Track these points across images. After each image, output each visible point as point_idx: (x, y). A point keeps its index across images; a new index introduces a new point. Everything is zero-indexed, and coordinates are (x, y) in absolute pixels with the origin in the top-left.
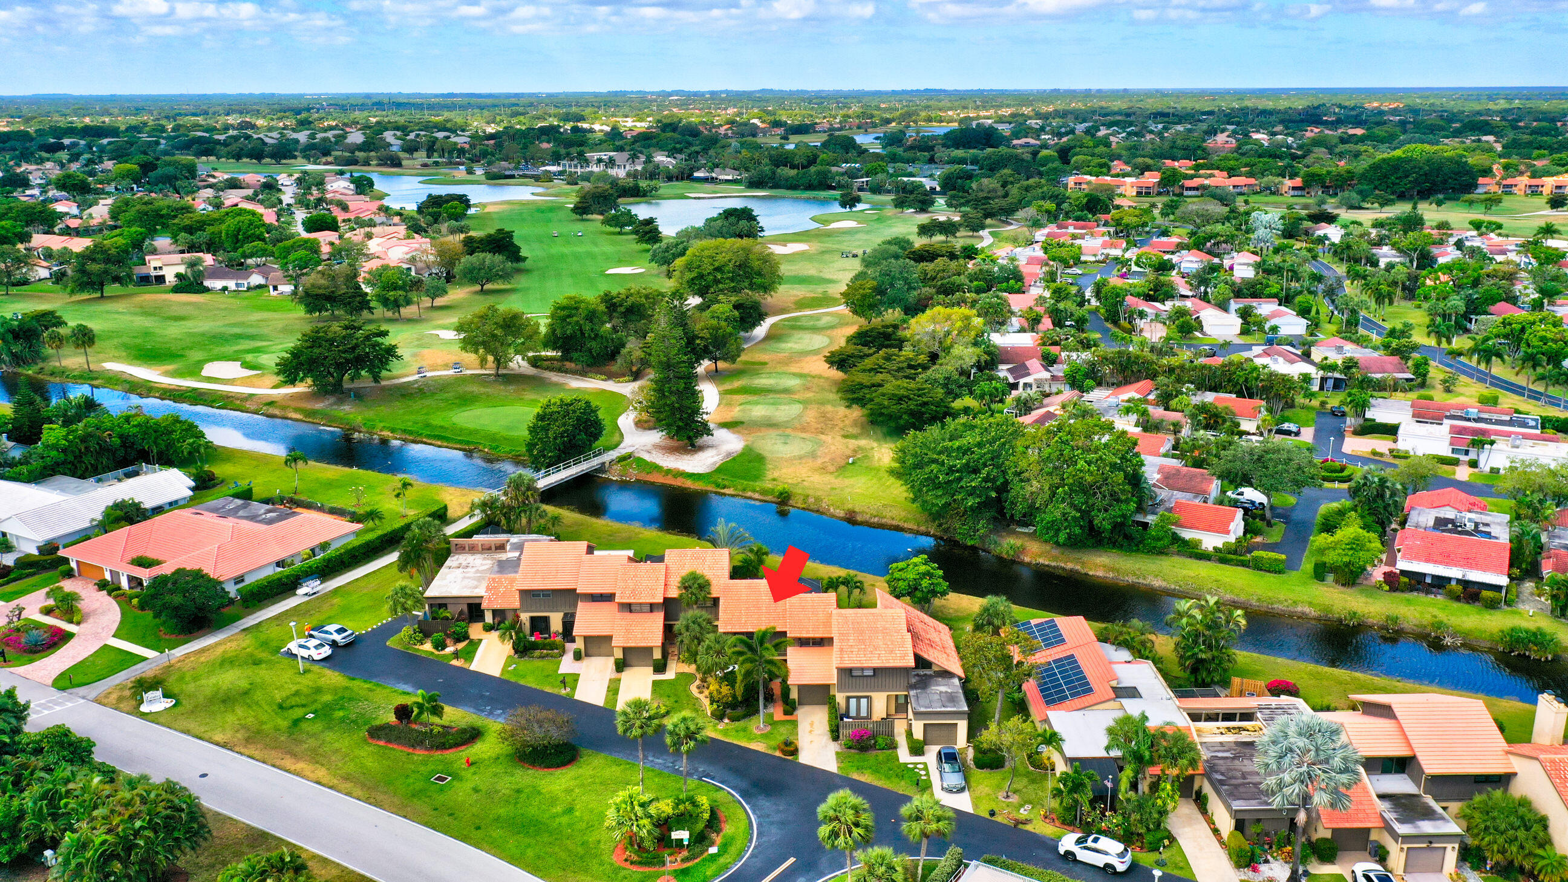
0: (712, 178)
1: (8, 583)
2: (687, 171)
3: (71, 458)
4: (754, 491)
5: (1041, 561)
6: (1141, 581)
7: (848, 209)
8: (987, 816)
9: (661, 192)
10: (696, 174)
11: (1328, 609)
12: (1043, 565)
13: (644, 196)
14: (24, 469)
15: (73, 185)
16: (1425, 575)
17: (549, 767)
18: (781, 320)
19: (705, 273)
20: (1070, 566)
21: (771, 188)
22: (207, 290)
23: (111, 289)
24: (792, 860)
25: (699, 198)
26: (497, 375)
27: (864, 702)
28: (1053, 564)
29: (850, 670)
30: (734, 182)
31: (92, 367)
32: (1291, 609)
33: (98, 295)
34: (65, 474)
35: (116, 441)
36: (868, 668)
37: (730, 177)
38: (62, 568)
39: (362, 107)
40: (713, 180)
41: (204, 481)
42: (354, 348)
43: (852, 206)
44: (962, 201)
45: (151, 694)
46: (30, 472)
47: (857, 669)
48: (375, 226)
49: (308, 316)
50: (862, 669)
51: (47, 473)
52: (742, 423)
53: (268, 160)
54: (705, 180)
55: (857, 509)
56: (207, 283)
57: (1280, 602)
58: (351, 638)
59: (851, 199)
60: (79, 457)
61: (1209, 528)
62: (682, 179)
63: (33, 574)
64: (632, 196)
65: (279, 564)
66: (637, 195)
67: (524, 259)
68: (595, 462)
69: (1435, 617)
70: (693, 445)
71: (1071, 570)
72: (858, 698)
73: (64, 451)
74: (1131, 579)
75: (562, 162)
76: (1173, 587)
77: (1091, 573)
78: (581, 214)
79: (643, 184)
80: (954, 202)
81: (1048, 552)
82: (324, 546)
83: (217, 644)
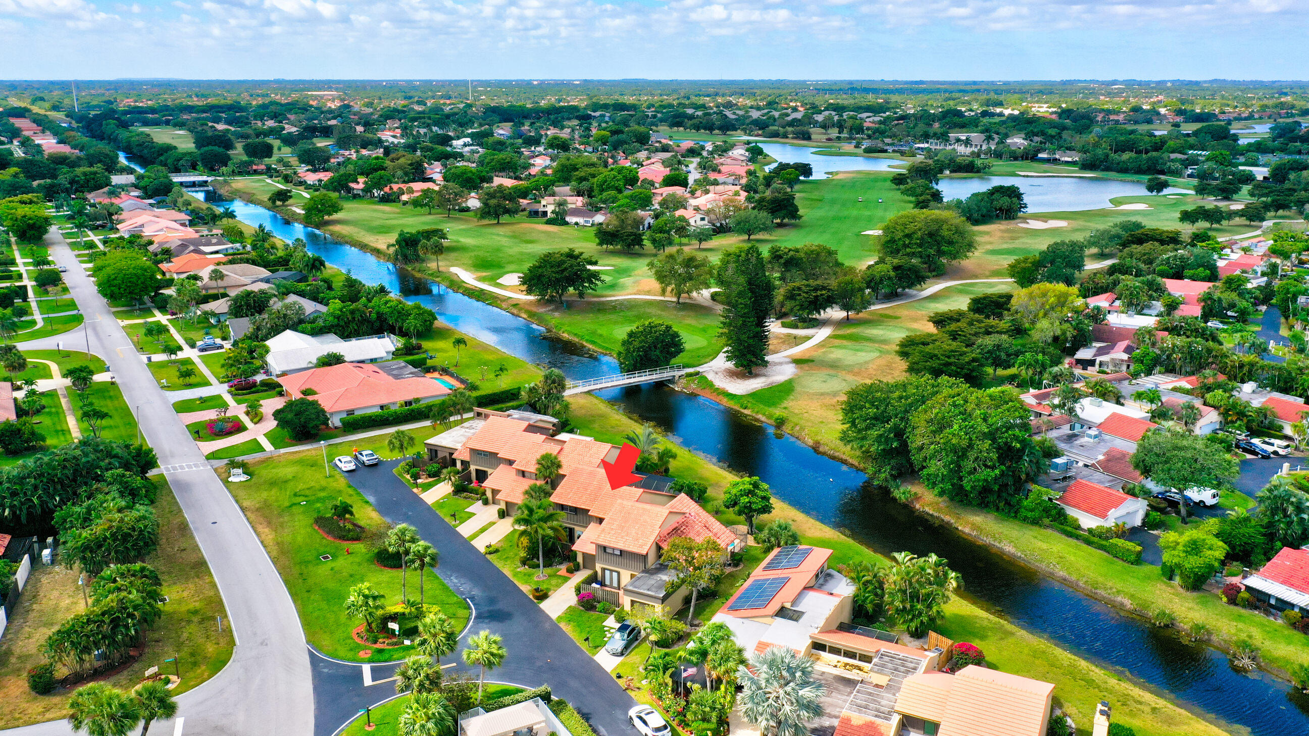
0: (1055, 159)
1: (249, 394)
2: (1031, 152)
3: (342, 323)
4: (764, 414)
5: (927, 509)
6: (997, 544)
7: (1154, 193)
8: (614, 676)
9: (992, 169)
10: (1040, 155)
11: (1146, 605)
12: (928, 514)
13: (978, 171)
14: (309, 326)
15: (558, 145)
16: (1269, 596)
17: (385, 566)
18: (961, 285)
19: (896, 238)
20: (947, 518)
21: (1103, 170)
22: (567, 223)
23: (505, 218)
24: (455, 664)
25: (1027, 176)
26: (678, 303)
27: (615, 575)
28: (935, 514)
29: (605, 548)
30: (1074, 163)
31: (441, 269)
32: (1112, 597)
33: (496, 222)
34: (335, 333)
35: (374, 316)
36: (617, 549)
37: (1070, 159)
38: (278, 389)
39: (831, 91)
40: (1055, 161)
41: (410, 350)
42: (563, 271)
43: (1159, 191)
44: (1266, 191)
45: (236, 471)
46: (313, 329)
47: (610, 548)
48: (718, 185)
49: (599, 247)
50: (614, 549)
51: (324, 330)
52: (812, 361)
53: (717, 131)
54: (1048, 161)
55: (822, 442)
56: (568, 219)
57: (1105, 589)
58: (375, 462)
59: (1157, 184)
60: (348, 323)
61: (1090, 510)
62: (1027, 159)
63: (266, 391)
64: (967, 172)
65: (382, 407)
66: (971, 171)
67: (800, 217)
68: (665, 375)
69: (1250, 637)
70: (750, 373)
71: (948, 523)
72: (611, 571)
73: (338, 318)
74: (989, 540)
75: (930, 141)
76: (1019, 554)
77: (960, 528)
78: (897, 184)
79: (978, 162)
80: (1256, 192)
81: (937, 504)
82: (417, 400)
83: (308, 450)
